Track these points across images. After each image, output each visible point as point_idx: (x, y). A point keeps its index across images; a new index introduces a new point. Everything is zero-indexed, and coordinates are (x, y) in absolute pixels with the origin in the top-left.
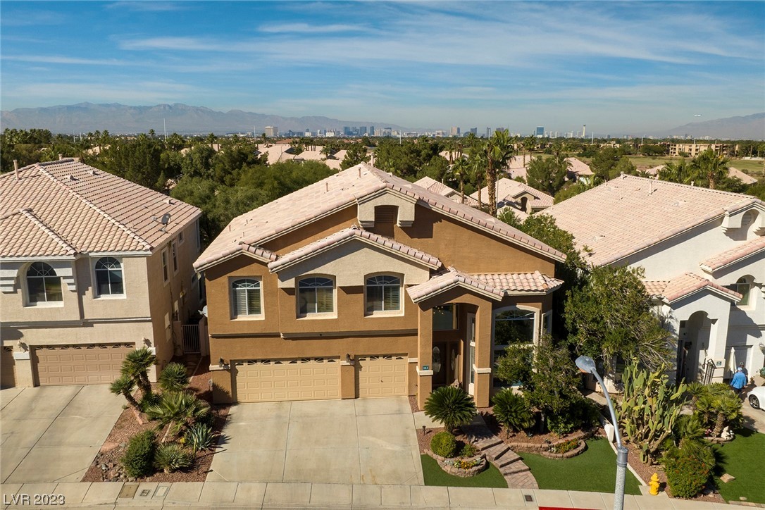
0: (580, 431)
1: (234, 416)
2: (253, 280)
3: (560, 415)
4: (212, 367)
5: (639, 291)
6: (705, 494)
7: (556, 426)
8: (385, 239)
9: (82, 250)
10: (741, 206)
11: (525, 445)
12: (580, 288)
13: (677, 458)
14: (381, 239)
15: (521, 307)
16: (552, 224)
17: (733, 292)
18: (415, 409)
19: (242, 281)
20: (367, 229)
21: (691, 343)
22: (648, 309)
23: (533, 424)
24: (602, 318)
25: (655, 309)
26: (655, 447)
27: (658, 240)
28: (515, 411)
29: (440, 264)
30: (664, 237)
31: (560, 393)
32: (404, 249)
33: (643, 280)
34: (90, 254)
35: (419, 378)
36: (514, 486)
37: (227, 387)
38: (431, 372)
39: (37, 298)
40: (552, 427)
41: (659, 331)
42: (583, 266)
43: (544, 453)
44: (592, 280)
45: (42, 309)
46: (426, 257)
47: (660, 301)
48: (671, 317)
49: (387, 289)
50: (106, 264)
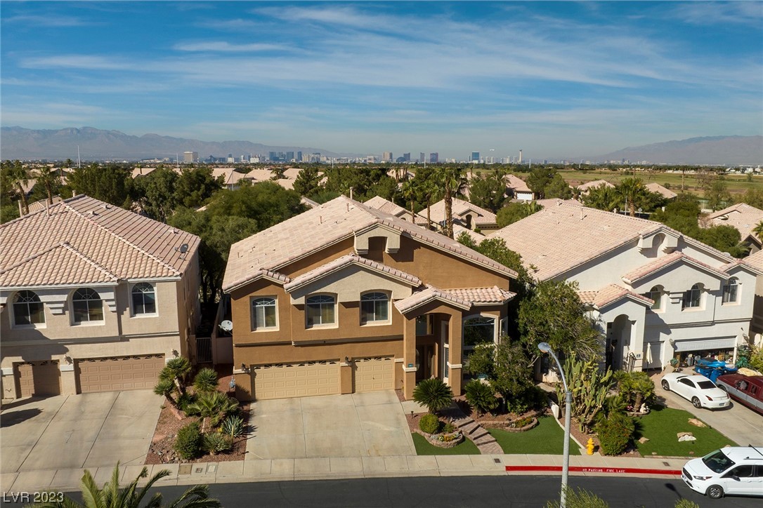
0: (532, 411)
1: (255, 410)
2: (270, 299)
3: (517, 398)
4: (235, 371)
5: (575, 301)
6: (627, 452)
7: (514, 408)
8: (377, 263)
9: (122, 277)
10: (651, 230)
11: (491, 422)
12: (529, 299)
13: (607, 426)
14: (374, 264)
15: (484, 315)
16: (503, 246)
17: (647, 299)
18: (402, 399)
19: (261, 299)
20: (362, 256)
21: (616, 341)
22: (582, 314)
23: (497, 406)
24: (547, 322)
25: (587, 314)
26: (590, 419)
27: (588, 258)
28: (483, 397)
29: (420, 283)
30: (593, 256)
31: (518, 380)
32: (393, 271)
33: (578, 292)
34: (129, 280)
35: (405, 375)
36: (486, 453)
37: (248, 388)
38: (415, 369)
39: (82, 318)
40: (512, 409)
41: (590, 331)
42: (530, 281)
43: (507, 428)
44: (538, 293)
45: (86, 327)
46: (410, 277)
47: (591, 308)
48: (600, 320)
49: (377, 303)
50: (141, 289)
